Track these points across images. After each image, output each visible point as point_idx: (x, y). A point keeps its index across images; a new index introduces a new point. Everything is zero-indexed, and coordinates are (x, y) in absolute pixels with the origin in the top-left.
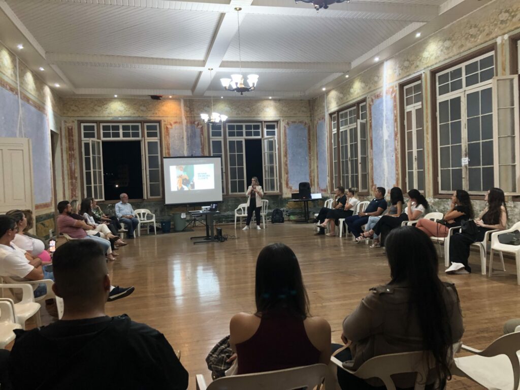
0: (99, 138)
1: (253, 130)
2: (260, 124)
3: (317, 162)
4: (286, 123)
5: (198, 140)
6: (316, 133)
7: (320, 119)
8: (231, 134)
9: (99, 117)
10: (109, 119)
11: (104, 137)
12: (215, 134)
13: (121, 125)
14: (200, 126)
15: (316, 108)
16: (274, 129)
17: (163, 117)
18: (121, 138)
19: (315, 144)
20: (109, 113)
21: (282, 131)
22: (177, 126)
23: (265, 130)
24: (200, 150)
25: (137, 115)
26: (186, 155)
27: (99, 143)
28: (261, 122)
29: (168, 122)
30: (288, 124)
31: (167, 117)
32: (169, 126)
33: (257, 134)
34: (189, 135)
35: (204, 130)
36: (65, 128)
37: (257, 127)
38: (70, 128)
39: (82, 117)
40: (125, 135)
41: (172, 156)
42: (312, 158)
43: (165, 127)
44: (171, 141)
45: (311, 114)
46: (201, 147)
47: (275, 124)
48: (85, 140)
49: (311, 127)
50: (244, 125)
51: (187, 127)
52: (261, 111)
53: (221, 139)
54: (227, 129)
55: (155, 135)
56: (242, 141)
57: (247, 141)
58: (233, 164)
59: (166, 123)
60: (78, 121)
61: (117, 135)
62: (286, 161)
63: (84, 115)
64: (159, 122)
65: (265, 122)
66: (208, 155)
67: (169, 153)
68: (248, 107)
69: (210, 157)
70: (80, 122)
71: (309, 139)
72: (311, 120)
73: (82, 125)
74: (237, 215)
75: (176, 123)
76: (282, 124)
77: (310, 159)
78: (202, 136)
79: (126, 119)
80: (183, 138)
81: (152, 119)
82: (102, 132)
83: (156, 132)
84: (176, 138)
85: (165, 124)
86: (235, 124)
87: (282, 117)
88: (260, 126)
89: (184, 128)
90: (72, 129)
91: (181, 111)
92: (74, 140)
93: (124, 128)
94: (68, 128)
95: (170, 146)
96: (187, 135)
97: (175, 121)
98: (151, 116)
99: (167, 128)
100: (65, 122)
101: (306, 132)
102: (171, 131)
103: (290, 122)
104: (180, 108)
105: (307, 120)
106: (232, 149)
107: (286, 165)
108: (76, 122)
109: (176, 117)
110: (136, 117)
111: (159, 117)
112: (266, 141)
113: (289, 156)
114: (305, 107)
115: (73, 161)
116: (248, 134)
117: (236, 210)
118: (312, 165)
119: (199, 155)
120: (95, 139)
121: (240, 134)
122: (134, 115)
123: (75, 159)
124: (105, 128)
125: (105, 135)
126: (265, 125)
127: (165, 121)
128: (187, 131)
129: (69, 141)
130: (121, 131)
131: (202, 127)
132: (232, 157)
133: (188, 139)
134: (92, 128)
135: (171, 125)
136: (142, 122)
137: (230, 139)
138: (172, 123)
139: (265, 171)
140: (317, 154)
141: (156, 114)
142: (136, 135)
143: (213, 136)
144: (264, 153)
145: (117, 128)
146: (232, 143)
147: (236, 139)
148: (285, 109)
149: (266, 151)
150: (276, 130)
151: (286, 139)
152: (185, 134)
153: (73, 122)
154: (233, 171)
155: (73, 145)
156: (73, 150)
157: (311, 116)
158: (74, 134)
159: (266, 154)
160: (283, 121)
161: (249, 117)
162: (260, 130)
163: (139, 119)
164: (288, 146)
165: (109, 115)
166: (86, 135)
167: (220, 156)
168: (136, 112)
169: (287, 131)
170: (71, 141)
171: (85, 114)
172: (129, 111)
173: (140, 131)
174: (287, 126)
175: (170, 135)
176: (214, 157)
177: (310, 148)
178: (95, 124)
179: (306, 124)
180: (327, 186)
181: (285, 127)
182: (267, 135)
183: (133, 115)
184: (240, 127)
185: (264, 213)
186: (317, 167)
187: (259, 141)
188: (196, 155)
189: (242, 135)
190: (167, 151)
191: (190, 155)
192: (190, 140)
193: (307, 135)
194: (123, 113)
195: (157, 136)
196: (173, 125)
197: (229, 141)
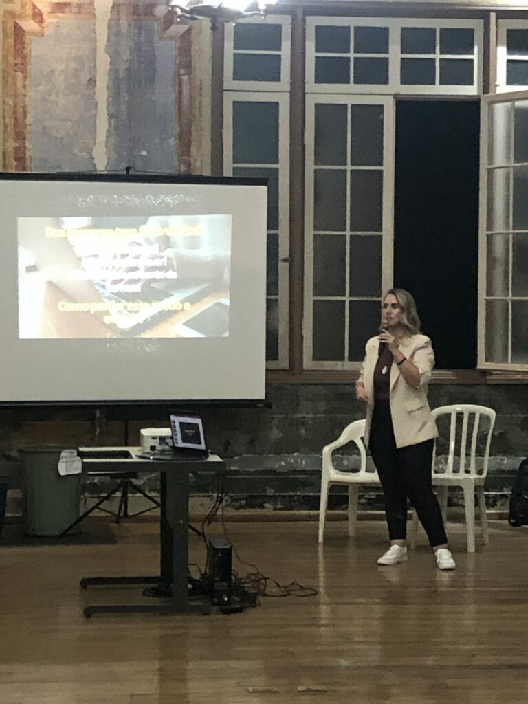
1: (438, 56)
2: (476, 25)
5: (163, 95)
8: (331, 72)
12: (247, 69)
14: (178, 29)
22: (66, 18)
23: (502, 56)
24: (173, 142)
26: (101, 168)
28: (484, 14)
29: (23, 6)
32: (29, 25)
33: (461, 73)
34: (123, 67)
35: (195, 48)
37: (461, 40)
41: (33, 169)
43: (10, 24)
44: (33, 94)
46: (177, 130)
50: (395, 26)
51: (113, 26)
53: (277, 92)
54: (310, 45)
56: (379, 109)
57: (403, 105)
58: (329, 215)
65: (503, 14)
66: (207, 172)
67: (20, 156)
69: (217, 179)
74: (331, 474)
75: (61, 7)
78: (185, 78)
80: (92, 82)
84: (60, 81)
85: (12, 14)
86: (352, 22)
88: (478, 36)
89: (102, 32)
95: (29, 120)
96: (114, 72)
99: (19, 31)
102: (35, 49)
106: (328, 142)
112: (500, 110)
116: (415, 72)
117: (327, 450)
119: (167, 171)
121: (375, 73)
126: (499, 29)
128: (114, 53)
131: (189, 31)
132: (328, 188)
133: (115, 89)
135: (38, 16)
137: (320, 93)
138: (44, 8)
139: (491, 260)
143: (237, 77)
144: (490, 172)
146: (329, 115)
147: (350, 94)
149: (500, 158)
152: (103, 62)
154: (329, 252)
159: (499, 176)
162: (475, 57)
167: (267, 179)
175: (33, 68)
176: (237, 180)
182: (510, 81)
184: (378, 39)
185: (473, 476)
187: (470, 110)
188: (152, 171)
189: (385, 81)
190: (11, 144)
191: (121, 169)
192: (125, 96)
196: (49, 20)
197: (318, 107)
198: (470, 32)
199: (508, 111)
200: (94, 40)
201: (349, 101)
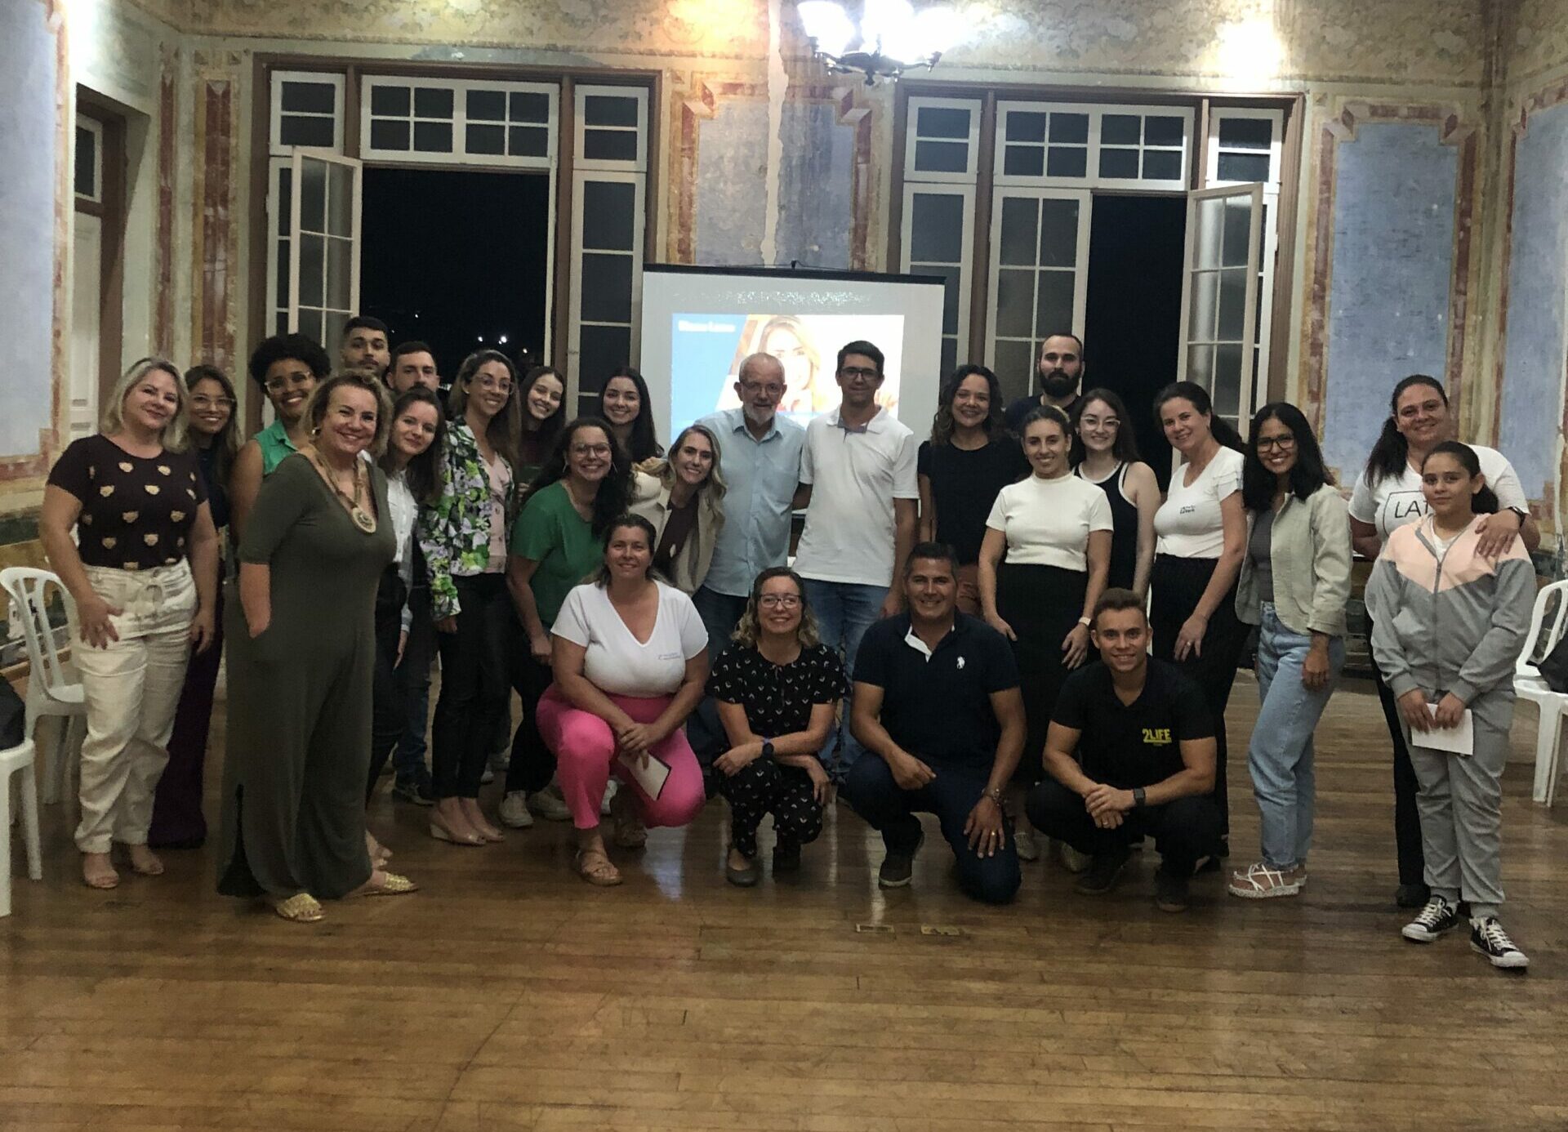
0: (352, 149)
1: (1142, 147)
2: (1187, 113)
3: (1500, 347)
4: (1338, 113)
5: (838, 186)
6: (1511, 179)
7: (1539, 102)
8: (1023, 162)
9: (356, 40)
10: (407, 54)
11: (376, 144)
12: (930, 159)
13: (460, 89)
14: (857, 114)
15: (1523, 33)
16: (1266, 144)
17: (670, 54)
18: (459, 156)
19: (1498, 248)
20: (404, 27)
21: (1310, 157)
22: (738, 101)
23: (1213, 148)
24: (847, 236)
25: (541, 41)
26: (769, 262)
27: (348, 172)
28: (1195, 102)
29: (692, 86)
30: (1348, 119)
31: (693, 55)
32: (698, 107)
33: (1166, 166)
34: (796, 154)
35: (874, 134)
36: (196, 90)
37: (1169, 130)
38: (219, 90)
39: (282, 37)
40: (478, 140)
41: (696, 261)
42: (1472, 319)
43: (678, 107)
44: (700, 182)
45: (1488, 72)
46: (852, 223)
47: (1275, 115)
48: (297, 158)
49: (1482, 146)
50: (1096, 113)
51: (788, 109)
52: (1201, 44)
53: (961, 184)
54: (1001, 132)
55: (623, 148)
56: (1075, 204)
57: (1101, 201)
58: (1014, 320)
59: (684, 88)
60: (258, 57)
61: (440, 139)
62: (1319, 326)
63: (287, 31)
64: (649, 80)
65: (1217, 102)
66: (882, 269)
67: (685, 251)
68: (1127, 19)
69: (893, 276)
70: (267, 64)
71: (1465, 213)
72: (1486, 107)
73: (279, 78)
75: (732, 88)
76: (1314, 120)
77: (1461, 328)
78: (863, 167)
79: (489, 57)
80: (763, 170)
81: (616, 62)
82: (367, 116)
83: (633, 135)
84: (728, 167)
85: (679, 95)
86: (1048, 108)
87: (1319, 79)
88: (1188, 126)
89: (775, 115)
90: (226, 94)
91: (766, 27)
92: (233, 153)
93: (479, 104)
94: (210, 92)
95: (695, 210)
96: (786, 158)
97: (728, 79)
98: (611, 51)
99: (687, 114)
100: (199, 59)
101: (1451, 168)
102: (705, 133)
103: (1362, 113)
104: (766, 12)
105: (1462, 106)
106: (1016, 244)
107: (1316, 348)
108: (248, 63)
109: (738, 57)
110: (536, 49)
111: (652, 53)
113: (1339, 299)
114: (1457, 31)
115: (221, 255)
116: (1115, 164)
118: (1468, 357)
119: (839, 266)
120: (330, 155)
121: (1070, 164)
122: (530, 41)
123: (232, 245)
124: (386, 100)
125: (385, 136)
126: (1211, 119)
127: (677, 78)
128: (787, 138)
129: (210, 159)
130: (459, 121)
131: (868, 117)
132: (1014, 285)
133: (787, 178)
134: (322, 96)
135: (708, 97)
136: (569, 78)
137: (1010, 186)
138: (715, 90)
140: (1504, 301)
141: (640, 36)
142: (532, 143)
143: (919, 166)
144: (1195, 276)
145: (441, 102)
146: (1018, 207)
147: (1043, 187)
148: (1339, 36)
149: (1206, 262)
150: (1275, 150)
151: (1327, 202)
152: (776, 148)
153: (235, 60)
154: (1014, 359)
155: (226, 175)
156: (225, 205)
157: (1486, 85)
158: (233, 119)
159: (1205, 281)
160: (1320, 101)
161: (1132, 72)
162: (1184, 148)
163: (551, 61)
164: (1335, 246)
165: (409, 36)
166: (295, 133)
167: (947, 279)
168: (537, 22)
169: (1340, 162)
170: (219, 157)
171: (293, 22)
172: (505, 15)
173: (552, 124)
174: (1339, 131)
175: (701, 154)
176: (913, 278)
177: (1463, 262)
178: (336, 80)
179: (1452, 123)
180: (1548, 490)
181: (1327, 134)
182: (1221, 177)
183: (518, 41)
184: (1075, 127)
186: (1499, 372)
187: (1175, 206)
188: (824, 266)
189: (1081, 173)
190: (676, 235)
191: (793, 263)
192: (797, 186)
193: (1453, 186)
194: (475, 27)
195: (632, 156)
196: (720, 102)
197: (1007, 200)
198: (1179, 121)
199: (1218, 210)
200: (767, 125)
201: (1041, 195)
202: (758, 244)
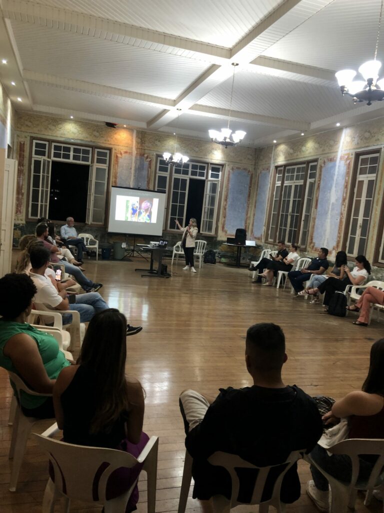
0: (49, 157)
1: (198, 171)
2: (206, 165)
3: (254, 211)
4: (231, 168)
5: (145, 173)
6: (258, 183)
7: (264, 169)
8: (178, 172)
9: (52, 136)
10: (62, 139)
11: (54, 157)
12: (162, 169)
13: (72, 147)
14: (149, 160)
15: (262, 157)
16: (219, 172)
17: (114, 145)
18: (71, 160)
19: (255, 194)
20: (62, 134)
21: (226, 176)
22: (127, 156)
23: (210, 172)
24: (146, 182)
25: (89, 140)
26: (131, 187)
27: (49, 162)
28: (208, 163)
30: (233, 169)
31: (118, 145)
32: (119, 155)
33: (202, 175)
34: (137, 166)
35: (152, 164)
36: (18, 142)
37: (203, 168)
38: (22, 143)
39: (36, 133)
40: (75, 158)
41: (118, 185)
42: (250, 205)
43: (115, 155)
44: (119, 170)
45: (255, 163)
46: (147, 180)
47: (221, 167)
48: (35, 157)
49: (254, 176)
50: (191, 164)
51: (136, 157)
52: (209, 153)
53: (167, 174)
55: (104, 162)
56: (186, 180)
57: (191, 180)
58: (175, 200)
59: (117, 151)
60: (31, 137)
61: (68, 157)
62: (226, 205)
63: (37, 132)
64: (110, 150)
65: (212, 164)
66: (152, 189)
67: (115, 182)
68: (197, 147)
69: (154, 191)
70: (33, 138)
71: (250, 187)
72: (255, 169)
73: (35, 141)
74: (175, 252)
75: (126, 152)
76: (227, 169)
77: (248, 207)
78: (150, 170)
79: (79, 142)
80: (131, 169)
81: (103, 145)
82: (53, 151)
83: (106, 159)
84: (124, 167)
85: (116, 153)
87: (228, 161)
88: (206, 168)
89: (134, 159)
90: (24, 144)
91: (132, 141)
92: (25, 156)
93: (75, 150)
94: (20, 143)
95: (118, 175)
96: (135, 167)
97: (125, 151)
98: (103, 143)
99: (117, 157)
100: (18, 136)
101: (249, 178)
102: (120, 160)
103: (235, 168)
104: (133, 139)
105: (251, 168)
106: (176, 187)
107: (225, 209)
108: (29, 138)
109: (127, 147)
110: (88, 141)
111: (111, 144)
112: (209, 183)
113: (229, 200)
114: (251, 155)
115: (22, 176)
116: (194, 173)
117: (174, 247)
118: (249, 212)
119: (144, 188)
120: (46, 158)
122: (87, 139)
123: (24, 175)
124: (56, 148)
125: (56, 155)
126: (210, 167)
127: (115, 150)
128: (136, 163)
129: (20, 156)
130: (72, 154)
131: (151, 160)
132: (175, 194)
133: (135, 170)
134: (44, 146)
135: (121, 154)
136: (94, 147)
137: (175, 176)
138: (122, 152)
139: (205, 212)
140: (256, 203)
141: (108, 141)
142: (86, 159)
143: (159, 170)
144: (206, 195)
145: (68, 150)
146: (177, 180)
148: (232, 154)
149: (208, 192)
150: (220, 173)
151: (228, 183)
152: (133, 165)
153: (26, 137)
154: (174, 207)
155: (23, 160)
156: (23, 166)
157: (255, 165)
158: (25, 149)
159: (208, 196)
160: (228, 165)
161: (197, 157)
162: (205, 172)
163: (91, 144)
164: (229, 192)
165: (62, 136)
166: (37, 153)
167: (164, 192)
168: (88, 136)
169: (231, 175)
170: (22, 156)
171: (39, 131)
172: (82, 134)
173: (90, 156)
174: (231, 171)
175: (119, 164)
176: (157, 192)
177: (249, 196)
178: (47, 143)
179: (249, 171)
180: (261, 235)
181: (229, 171)
182: (211, 177)
183: (85, 139)
184: (187, 166)
185: (201, 254)
186: (254, 215)
187: (203, 182)
188: (142, 188)
189: (187, 174)
190: (114, 180)
191: (136, 187)
192: (137, 172)
193: (249, 182)
194: (76, 135)
195: (106, 163)
196: (123, 155)
197: (175, 178)
199: (211, 184)
200: (132, 160)
201: (181, 178)
202: (129, 182)
